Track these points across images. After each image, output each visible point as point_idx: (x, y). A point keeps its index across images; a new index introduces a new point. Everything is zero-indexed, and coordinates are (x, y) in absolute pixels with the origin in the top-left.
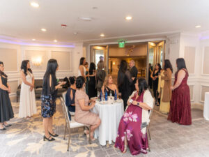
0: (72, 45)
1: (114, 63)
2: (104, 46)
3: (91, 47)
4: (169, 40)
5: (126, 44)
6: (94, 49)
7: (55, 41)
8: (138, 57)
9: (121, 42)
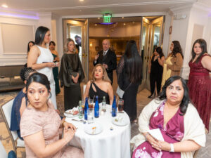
0: (35, 15)
1: (91, 45)
2: (82, 21)
3: (63, 20)
4: (171, 14)
5: (112, 18)
6: (69, 25)
7: (5, 6)
8: (117, 38)
9: (107, 14)
